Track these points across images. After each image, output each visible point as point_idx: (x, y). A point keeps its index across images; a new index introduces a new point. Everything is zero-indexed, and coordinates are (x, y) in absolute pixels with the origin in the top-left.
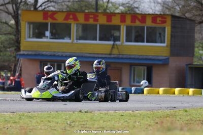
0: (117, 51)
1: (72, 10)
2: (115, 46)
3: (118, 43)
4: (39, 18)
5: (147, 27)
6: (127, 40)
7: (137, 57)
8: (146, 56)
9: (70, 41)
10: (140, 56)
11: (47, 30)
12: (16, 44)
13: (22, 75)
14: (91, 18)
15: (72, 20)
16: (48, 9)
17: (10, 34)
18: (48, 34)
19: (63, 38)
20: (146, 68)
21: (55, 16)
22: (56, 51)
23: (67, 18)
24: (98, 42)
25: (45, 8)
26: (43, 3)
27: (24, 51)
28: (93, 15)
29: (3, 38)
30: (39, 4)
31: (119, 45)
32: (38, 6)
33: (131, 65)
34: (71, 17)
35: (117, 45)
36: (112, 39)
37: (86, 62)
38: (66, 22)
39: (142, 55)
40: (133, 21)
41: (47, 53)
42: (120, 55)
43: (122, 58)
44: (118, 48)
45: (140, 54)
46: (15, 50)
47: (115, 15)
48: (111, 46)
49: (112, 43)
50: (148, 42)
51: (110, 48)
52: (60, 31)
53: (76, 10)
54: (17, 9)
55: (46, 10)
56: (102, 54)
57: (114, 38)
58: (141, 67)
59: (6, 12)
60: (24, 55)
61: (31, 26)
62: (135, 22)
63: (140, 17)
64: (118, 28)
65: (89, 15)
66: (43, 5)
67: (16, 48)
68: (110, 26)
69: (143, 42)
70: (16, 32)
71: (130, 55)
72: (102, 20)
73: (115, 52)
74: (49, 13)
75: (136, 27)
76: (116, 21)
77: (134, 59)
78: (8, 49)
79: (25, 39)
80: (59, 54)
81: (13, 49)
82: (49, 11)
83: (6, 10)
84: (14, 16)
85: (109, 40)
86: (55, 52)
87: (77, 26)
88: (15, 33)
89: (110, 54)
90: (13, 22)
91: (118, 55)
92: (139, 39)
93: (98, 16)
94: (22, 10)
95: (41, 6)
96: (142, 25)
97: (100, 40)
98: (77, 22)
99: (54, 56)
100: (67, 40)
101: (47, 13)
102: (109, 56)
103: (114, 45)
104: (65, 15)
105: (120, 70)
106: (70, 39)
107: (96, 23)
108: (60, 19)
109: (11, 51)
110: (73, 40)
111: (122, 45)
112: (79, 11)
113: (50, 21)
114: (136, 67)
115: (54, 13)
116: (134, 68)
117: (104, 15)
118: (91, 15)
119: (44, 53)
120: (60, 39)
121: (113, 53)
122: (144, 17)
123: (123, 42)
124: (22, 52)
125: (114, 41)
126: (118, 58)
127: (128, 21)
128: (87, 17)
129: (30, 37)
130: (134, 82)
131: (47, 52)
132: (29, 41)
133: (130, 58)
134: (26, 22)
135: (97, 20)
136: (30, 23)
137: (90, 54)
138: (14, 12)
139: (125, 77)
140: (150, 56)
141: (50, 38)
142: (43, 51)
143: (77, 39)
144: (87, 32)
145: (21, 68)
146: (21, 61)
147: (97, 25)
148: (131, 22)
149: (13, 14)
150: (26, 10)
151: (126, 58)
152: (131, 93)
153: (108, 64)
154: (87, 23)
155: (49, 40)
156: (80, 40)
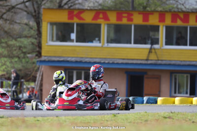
0: (155, 56)
1: (105, 8)
2: (153, 51)
3: (156, 46)
4: (63, 17)
5: (190, 28)
6: (167, 44)
7: (178, 63)
8: (189, 61)
9: (99, 45)
10: (181, 61)
11: (73, 32)
12: (38, 49)
13: (44, 85)
14: (125, 17)
15: (102, 20)
17: (30, 37)
18: (73, 36)
19: (92, 41)
20: (189, 75)
21: (82, 15)
22: (83, 56)
23: (96, 17)
24: (133, 45)
25: (71, 6)
27: (45, 56)
28: (128, 13)
29: (26, 42)
30: (64, 2)
31: (158, 49)
32: (63, 4)
33: (172, 73)
34: (101, 16)
35: (155, 49)
36: (150, 42)
37: (119, 69)
38: (94, 22)
39: (184, 61)
40: (174, 20)
41: (73, 59)
42: (158, 60)
43: (160, 65)
44: (156, 53)
45: (182, 59)
46: (37, 55)
47: (152, 14)
48: (148, 51)
49: (149, 46)
50: (191, 45)
51: (147, 53)
52: (88, 33)
53: (108, 7)
54: (39, 7)
55: (72, 8)
56: (137, 60)
57: (152, 40)
58: (185, 75)
59: (26, 11)
60: (44, 61)
61: (55, 27)
62: (176, 22)
63: (182, 16)
64: (156, 29)
65: (122, 13)
66: (70, 2)
67: (37, 53)
68: (146, 26)
69: (186, 45)
70: (37, 34)
71: (170, 61)
72: (138, 19)
73: (153, 57)
74: (76, 12)
75: (178, 27)
76: (153, 20)
77: (174, 65)
78: (28, 55)
79: (47, 42)
80: (87, 60)
81: (34, 54)
82: (75, 9)
83: (25, 9)
84: (35, 16)
85: (145, 43)
86: (82, 58)
87: (108, 27)
88: (37, 36)
89: (147, 60)
90: (32, 23)
91: (156, 60)
92: (181, 41)
93: (132, 15)
94: (44, 9)
95: (66, 4)
96: (185, 25)
97: (135, 43)
98: (108, 22)
99: (81, 62)
100: (95, 44)
101: (73, 12)
102: (146, 62)
103: (151, 49)
104: (92, 14)
105: (159, 78)
106: (100, 42)
107: (130, 23)
108: (88, 18)
109: (32, 58)
110: (104, 44)
111: (160, 48)
113: (76, 21)
114: (178, 75)
115: (82, 11)
116: (175, 76)
117: (139, 14)
118: (125, 13)
119: (69, 59)
120: (88, 42)
121: (150, 58)
122: (186, 15)
123: (162, 45)
124: (43, 59)
125: (152, 44)
126: (155, 65)
127: (168, 21)
128: (119, 18)
129: (52, 40)
130: (175, 93)
131: (72, 57)
132: (52, 46)
133: (170, 65)
134: (48, 23)
135: (130, 20)
136: (52, 24)
137: (124, 59)
138: (35, 11)
139: (165, 86)
140: (193, 61)
141: (77, 42)
142: (68, 57)
143: (108, 42)
144: (120, 34)
145: (42, 76)
146: (43, 69)
147: (131, 26)
148: (172, 21)
149: (34, 14)
150: (49, 9)
151: (165, 65)
152: (143, 103)
153: (145, 72)
154: (119, 23)
155: (75, 44)
156: (111, 43)
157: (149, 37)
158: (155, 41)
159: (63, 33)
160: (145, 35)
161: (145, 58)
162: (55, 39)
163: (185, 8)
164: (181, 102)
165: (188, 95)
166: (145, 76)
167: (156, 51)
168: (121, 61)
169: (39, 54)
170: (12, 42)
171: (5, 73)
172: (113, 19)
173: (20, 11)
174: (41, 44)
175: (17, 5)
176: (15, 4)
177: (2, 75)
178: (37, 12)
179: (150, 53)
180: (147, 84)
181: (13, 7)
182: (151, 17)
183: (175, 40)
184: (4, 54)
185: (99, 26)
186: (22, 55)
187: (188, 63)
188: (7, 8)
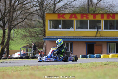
0: (100, 35)
1: (75, 12)
2: (98, 32)
3: (100, 30)
4: (55, 17)
5: (116, 21)
6: (105, 29)
9: (73, 30)
10: (112, 37)
11: (60, 24)
12: (44, 33)
13: (47, 50)
14: (85, 16)
15: (74, 18)
16: (60, 12)
17: (40, 27)
18: (60, 26)
19: (69, 29)
20: (116, 44)
21: (65, 16)
23: (71, 17)
24: (89, 30)
25: (59, 12)
26: (58, 9)
27: (47, 36)
29: (38, 29)
30: (56, 10)
32: (55, 11)
33: (108, 42)
34: (73, 16)
36: (97, 28)
37: (82, 41)
38: (70, 19)
40: (108, 17)
42: (101, 37)
43: (102, 39)
44: (100, 33)
46: (43, 36)
47: (98, 15)
48: (96, 32)
49: (96, 30)
52: (67, 25)
53: (77, 12)
54: (44, 13)
55: (59, 13)
56: (91, 37)
57: (98, 27)
58: (114, 44)
59: (37, 15)
60: (47, 38)
61: (51, 22)
62: (109, 18)
63: (112, 15)
64: (100, 22)
65: (83, 15)
67: (43, 35)
68: (95, 20)
69: (114, 29)
71: (106, 37)
72: (91, 18)
73: (98, 35)
74: (61, 15)
75: (110, 21)
76: (98, 18)
77: (109, 39)
78: (39, 36)
79: (48, 29)
80: (67, 37)
81: (42, 35)
82: (61, 13)
83: (37, 14)
84: (42, 17)
85: (95, 29)
86: (65, 36)
87: (77, 21)
88: (43, 27)
89: (96, 37)
90: (41, 20)
92: (112, 27)
93: (88, 15)
94: (46, 13)
95: (56, 11)
96: (113, 19)
97: (90, 29)
98: (77, 19)
100: (71, 30)
101: (60, 15)
102: (95, 38)
103: (97, 31)
104: (69, 16)
105: (101, 45)
106: (73, 29)
107: (87, 19)
108: (67, 18)
109: (41, 37)
110: (75, 30)
111: (102, 31)
112: (79, 13)
113: (61, 19)
114: (110, 43)
115: (64, 14)
116: (109, 44)
117: (92, 15)
118: (85, 15)
120: (67, 29)
122: (114, 15)
123: (103, 30)
124: (46, 37)
125: (98, 29)
126: (100, 39)
127: (105, 18)
128: (82, 17)
129: (51, 28)
130: (109, 52)
131: (61, 36)
132: (50, 31)
133: (107, 39)
134: (48, 20)
135: (87, 18)
136: (50, 21)
137: (85, 37)
138: (42, 15)
139: (104, 49)
141: (62, 29)
142: (58, 36)
143: (77, 29)
144: (82, 25)
145: (46, 45)
146: (46, 42)
147: (88, 21)
148: (107, 18)
149: (41, 16)
150: (48, 13)
151: (104, 39)
152: (94, 57)
153: (95, 42)
154: (82, 19)
155: (61, 30)
156: (78, 29)
157: (96, 26)
158: (99, 28)
159: (55, 25)
160: (95, 25)
161: (95, 36)
162: (52, 28)
163: (113, 11)
164: (112, 57)
165: (116, 53)
166: (95, 44)
167: (100, 32)
168: (83, 38)
169: (44, 35)
170: (31, 30)
171: (28, 44)
172: (79, 18)
173: (35, 15)
174: (45, 30)
175: (33, 12)
176: (33, 11)
177: (27, 46)
178: (43, 15)
179: (97, 34)
180: (96, 49)
181: (32, 13)
182: (97, 16)
183: (109, 27)
184: (27, 35)
185: (73, 21)
186: (36, 36)
187: (115, 38)
188: (29, 13)
